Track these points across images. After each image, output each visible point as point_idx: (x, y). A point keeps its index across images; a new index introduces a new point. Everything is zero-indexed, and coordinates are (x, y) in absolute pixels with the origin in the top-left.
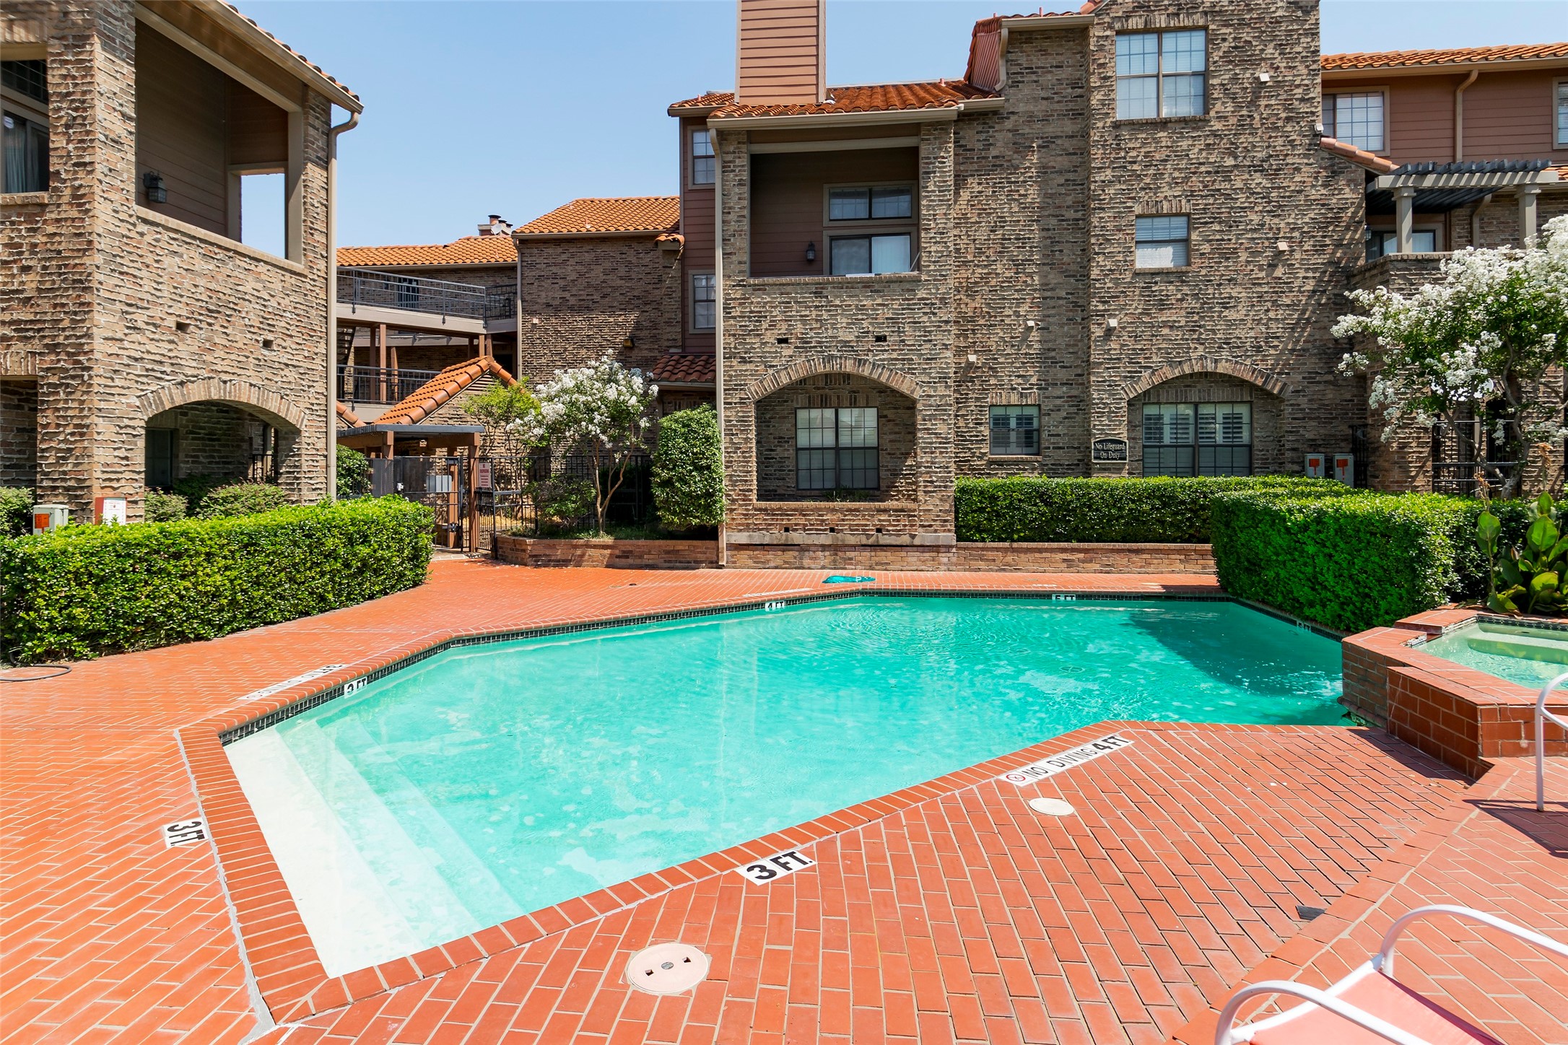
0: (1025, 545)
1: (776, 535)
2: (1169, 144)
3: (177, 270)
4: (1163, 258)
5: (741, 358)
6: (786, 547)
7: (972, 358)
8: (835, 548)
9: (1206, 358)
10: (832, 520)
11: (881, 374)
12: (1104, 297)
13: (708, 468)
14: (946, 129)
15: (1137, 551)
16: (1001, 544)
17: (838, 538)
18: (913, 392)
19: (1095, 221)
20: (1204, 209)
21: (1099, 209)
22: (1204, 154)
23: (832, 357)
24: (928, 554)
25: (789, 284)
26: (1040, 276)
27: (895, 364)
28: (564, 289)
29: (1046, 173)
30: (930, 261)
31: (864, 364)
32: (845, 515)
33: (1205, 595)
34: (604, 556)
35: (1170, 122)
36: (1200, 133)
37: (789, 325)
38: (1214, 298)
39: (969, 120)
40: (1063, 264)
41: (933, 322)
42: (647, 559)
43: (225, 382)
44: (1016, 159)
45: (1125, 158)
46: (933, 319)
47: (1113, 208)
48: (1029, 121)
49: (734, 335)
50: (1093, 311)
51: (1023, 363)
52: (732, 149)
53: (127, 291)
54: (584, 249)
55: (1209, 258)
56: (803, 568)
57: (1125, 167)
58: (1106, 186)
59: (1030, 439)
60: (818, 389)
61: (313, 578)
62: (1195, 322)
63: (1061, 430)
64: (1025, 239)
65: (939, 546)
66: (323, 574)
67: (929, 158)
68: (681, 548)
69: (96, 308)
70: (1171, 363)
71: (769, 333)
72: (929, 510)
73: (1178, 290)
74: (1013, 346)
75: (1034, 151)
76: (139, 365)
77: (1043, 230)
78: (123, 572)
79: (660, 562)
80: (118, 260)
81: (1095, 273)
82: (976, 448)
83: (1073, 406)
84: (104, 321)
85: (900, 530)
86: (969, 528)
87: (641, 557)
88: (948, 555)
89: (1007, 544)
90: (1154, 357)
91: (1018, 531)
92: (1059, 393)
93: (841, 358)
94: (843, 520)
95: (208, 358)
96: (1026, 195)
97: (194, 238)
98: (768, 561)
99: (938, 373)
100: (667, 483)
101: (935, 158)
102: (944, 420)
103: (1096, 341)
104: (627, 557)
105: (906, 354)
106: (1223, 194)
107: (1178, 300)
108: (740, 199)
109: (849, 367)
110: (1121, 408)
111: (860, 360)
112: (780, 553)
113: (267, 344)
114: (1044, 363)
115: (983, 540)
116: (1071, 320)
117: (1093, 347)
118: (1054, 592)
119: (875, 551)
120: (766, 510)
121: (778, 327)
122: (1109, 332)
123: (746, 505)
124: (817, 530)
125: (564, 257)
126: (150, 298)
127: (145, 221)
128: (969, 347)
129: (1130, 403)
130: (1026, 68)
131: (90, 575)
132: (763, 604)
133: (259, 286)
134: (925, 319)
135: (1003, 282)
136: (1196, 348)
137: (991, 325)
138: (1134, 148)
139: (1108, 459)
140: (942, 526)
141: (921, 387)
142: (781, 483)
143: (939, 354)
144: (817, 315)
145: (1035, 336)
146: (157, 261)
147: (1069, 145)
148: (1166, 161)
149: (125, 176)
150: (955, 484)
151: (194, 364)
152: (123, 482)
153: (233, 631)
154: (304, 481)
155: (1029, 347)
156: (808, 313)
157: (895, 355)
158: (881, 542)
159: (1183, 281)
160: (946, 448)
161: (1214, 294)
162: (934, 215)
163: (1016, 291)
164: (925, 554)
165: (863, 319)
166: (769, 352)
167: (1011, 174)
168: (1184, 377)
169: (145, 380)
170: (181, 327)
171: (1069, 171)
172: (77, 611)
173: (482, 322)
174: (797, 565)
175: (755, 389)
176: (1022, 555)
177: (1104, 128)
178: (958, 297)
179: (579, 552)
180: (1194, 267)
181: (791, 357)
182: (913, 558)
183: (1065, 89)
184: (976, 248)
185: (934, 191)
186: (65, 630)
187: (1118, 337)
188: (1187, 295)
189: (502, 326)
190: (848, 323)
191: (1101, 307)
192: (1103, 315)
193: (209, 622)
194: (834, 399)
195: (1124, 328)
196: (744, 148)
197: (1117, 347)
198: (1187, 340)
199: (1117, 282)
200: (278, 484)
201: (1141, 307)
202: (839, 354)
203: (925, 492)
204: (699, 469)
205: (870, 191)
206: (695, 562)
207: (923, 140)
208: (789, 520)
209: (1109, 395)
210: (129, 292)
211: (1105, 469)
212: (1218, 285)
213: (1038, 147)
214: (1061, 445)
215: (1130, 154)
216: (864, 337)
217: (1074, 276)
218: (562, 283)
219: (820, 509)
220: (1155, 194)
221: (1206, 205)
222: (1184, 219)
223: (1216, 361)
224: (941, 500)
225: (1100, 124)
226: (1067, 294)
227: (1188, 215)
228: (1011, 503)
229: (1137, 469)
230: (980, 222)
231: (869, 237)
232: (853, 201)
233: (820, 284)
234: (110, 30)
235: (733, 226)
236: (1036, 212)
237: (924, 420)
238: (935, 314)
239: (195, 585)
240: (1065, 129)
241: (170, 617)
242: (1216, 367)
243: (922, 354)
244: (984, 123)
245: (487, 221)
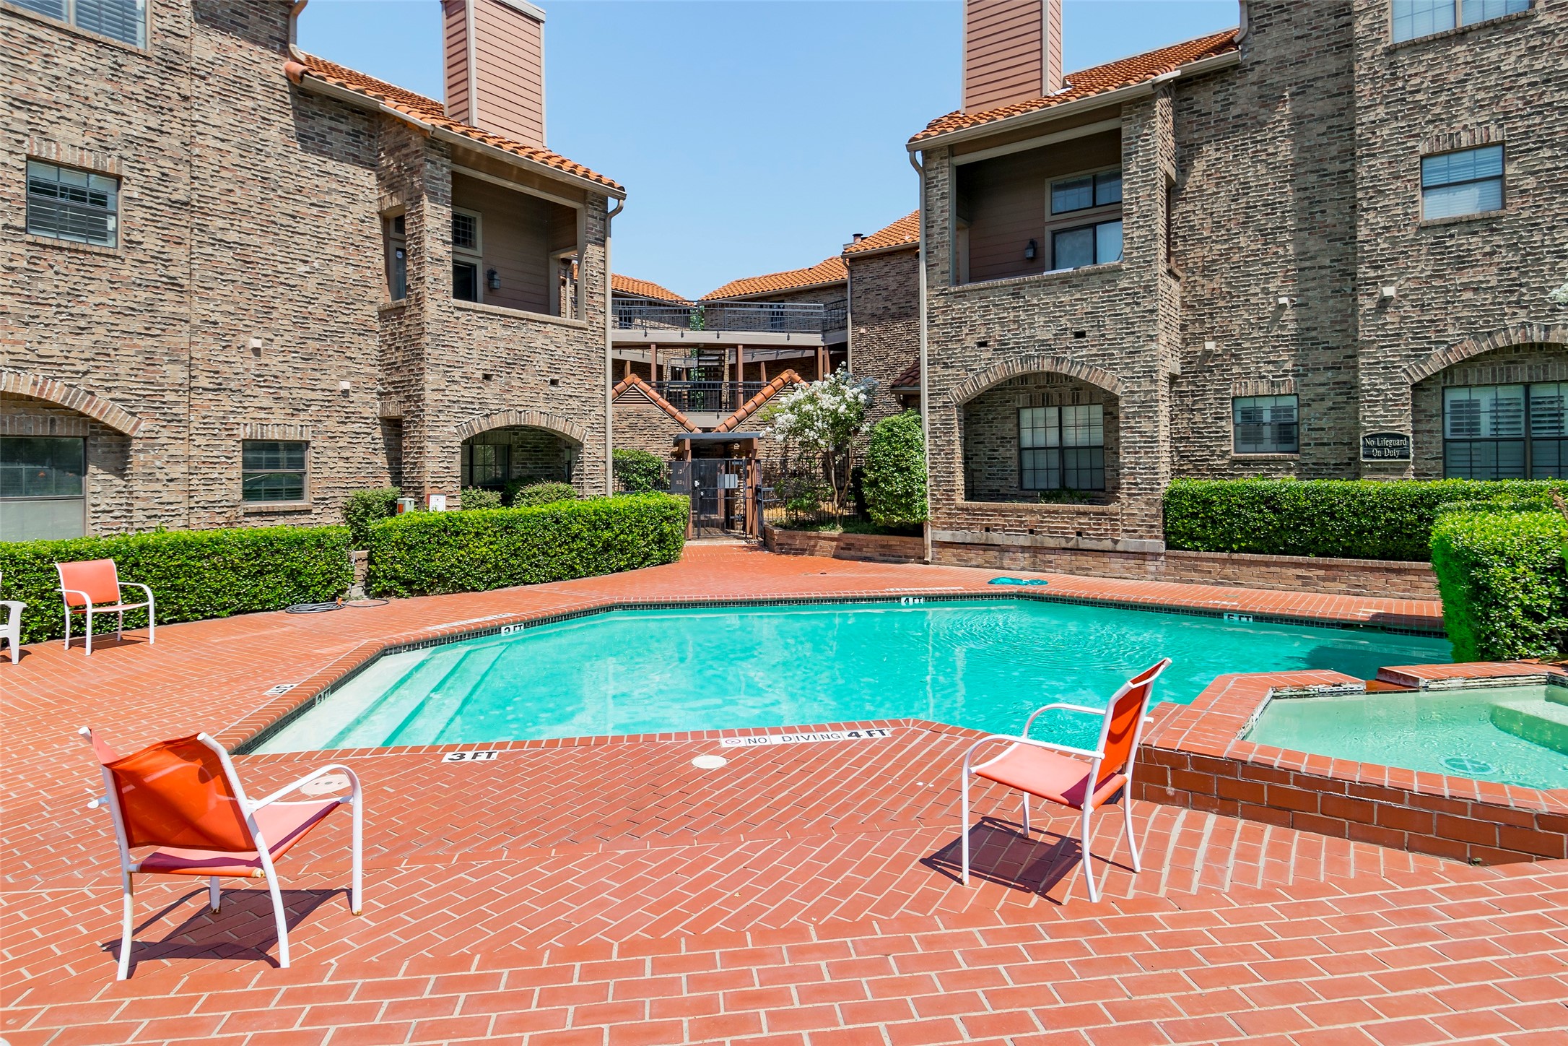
0: (1248, 556)
1: (977, 535)
2: (1469, 59)
3: (483, 338)
4: (1465, 203)
5: (944, 363)
6: (987, 546)
7: (1210, 345)
8: (1035, 550)
9: (1531, 325)
10: (1030, 522)
11: (1080, 371)
12: (1376, 261)
13: (908, 469)
14: (1150, 104)
15: (1399, 571)
16: (1218, 555)
17: (1036, 540)
18: (1114, 388)
19: (1362, 171)
20: (1525, 133)
21: (1368, 155)
22: (1526, 61)
23: (1029, 357)
24: (1133, 561)
25: (987, 289)
26: (1296, 245)
27: (1095, 361)
28: (886, 299)
29: (1302, 123)
30: (1132, 248)
31: (1062, 363)
32: (1044, 517)
33: (1426, 629)
34: (831, 547)
35: (1471, 30)
36: (1518, 36)
37: (988, 329)
38: (1543, 246)
39: (1204, 81)
40: (1327, 226)
41: (1136, 312)
42: (866, 552)
43: (520, 412)
44: (1263, 114)
45: (1403, 88)
46: (1136, 309)
47: (1387, 152)
48: (1279, 68)
49: (938, 342)
50: (1361, 279)
51: (1274, 347)
52: (935, 165)
53: (448, 356)
54: (904, 260)
55: (1535, 196)
56: (1003, 568)
57: (1404, 99)
58: (1378, 126)
59: (1287, 433)
60: (1040, 387)
61: (562, 553)
62: (1514, 279)
63: (1324, 423)
64: (1275, 203)
65: (1145, 553)
66: (571, 551)
67: (1131, 138)
68: (894, 543)
69: (427, 371)
70: (1475, 336)
71: (969, 338)
72: (1134, 514)
73: (1486, 242)
74: (1261, 328)
75: (1286, 101)
76: (456, 405)
77: (1298, 190)
78: (423, 543)
79: (876, 555)
80: (441, 337)
81: (1363, 233)
82: (1216, 446)
83: (1341, 394)
84: (432, 379)
85: (1101, 535)
86: (1180, 535)
87: (860, 550)
88: (1156, 563)
89: (1225, 555)
90: (1451, 331)
91: (1240, 541)
92: (1323, 379)
93: (1038, 357)
94: (1042, 522)
95: (508, 396)
96: (1276, 153)
97: (496, 315)
98: (971, 559)
99: (1143, 366)
100: (874, 483)
101: (1137, 137)
102: (1149, 417)
103: (1364, 315)
104: (850, 549)
105: (1107, 349)
106: (1558, 108)
107: (1485, 255)
108: (942, 212)
109: (1047, 365)
110: (1402, 394)
111: (1058, 358)
112: (981, 552)
113: (554, 382)
114: (1302, 345)
115: (1197, 549)
116: (1338, 292)
117: (1361, 323)
118: (1226, 611)
119: (1075, 555)
120: (967, 509)
121: (977, 331)
122: (1384, 303)
123: (949, 504)
124: (1016, 531)
125: (886, 269)
126: (464, 360)
127: (460, 309)
128: (1206, 333)
129: (1416, 387)
130: (1275, 8)
131: (405, 544)
132: (898, 598)
133: (547, 341)
134: (1128, 310)
135: (1247, 256)
136: (1515, 314)
137: (1233, 307)
138: (1416, 74)
139: (1383, 457)
140: (1149, 532)
141: (1123, 383)
142: (1004, 483)
143: (1143, 346)
144: (1015, 316)
145: (1289, 314)
146: (469, 335)
147: (1332, 85)
148: (1466, 81)
149: (445, 281)
150: (1166, 485)
151: (497, 402)
152: (445, 484)
153: (499, 587)
154: (586, 481)
155: (1282, 327)
156: (1006, 315)
157: (1094, 351)
158: (1081, 546)
159: (1493, 230)
160: (1152, 447)
161: (1543, 241)
162: (1137, 198)
163: (1264, 264)
164: (1130, 561)
165: (1060, 316)
166: (969, 356)
167: (1256, 132)
168: (1496, 351)
169: (461, 415)
170: (487, 377)
171: (1333, 116)
172: (398, 566)
173: (820, 335)
174: (998, 565)
175: (957, 393)
176: (1244, 568)
177: (1373, 57)
178: (1193, 279)
179: (812, 543)
180: (1511, 210)
181: (990, 359)
182: (1116, 564)
183: (1327, 20)
184: (1214, 223)
185: (1137, 173)
186: (392, 578)
187: (1397, 308)
188: (1499, 246)
189: (835, 338)
190: (1045, 322)
191: (1372, 274)
192: (1375, 284)
193: (481, 579)
194: (1056, 399)
195: (1405, 296)
196: (946, 162)
197: (1396, 320)
198: (1500, 303)
199: (1394, 242)
200: (571, 483)
201: (1430, 268)
202: (1036, 354)
203: (1128, 494)
204: (901, 470)
205: (1094, 177)
206: (906, 557)
207: (1123, 120)
208: (989, 520)
209: (1385, 379)
210: (449, 358)
211: (1379, 470)
212: (1548, 229)
213: (1290, 95)
214: (1325, 441)
215: (1412, 82)
216: (1062, 334)
217: (1340, 239)
218: (884, 293)
219: (1019, 510)
220: (1449, 125)
221: (1529, 126)
222: (1499, 149)
223: (1547, 328)
224: (1147, 503)
225: (1367, 54)
226: (1332, 261)
227: (1502, 143)
228: (1228, 510)
229: (1434, 469)
230: (1219, 193)
231: (1093, 226)
232: (1076, 190)
233: (1017, 284)
234: (434, 188)
235: (937, 238)
236: (1289, 171)
237: (1128, 418)
238: (1138, 304)
239: (469, 553)
240: (1327, 67)
241: (453, 574)
242: (1547, 337)
243: (1124, 348)
244: (1223, 81)
245: (851, 240)
